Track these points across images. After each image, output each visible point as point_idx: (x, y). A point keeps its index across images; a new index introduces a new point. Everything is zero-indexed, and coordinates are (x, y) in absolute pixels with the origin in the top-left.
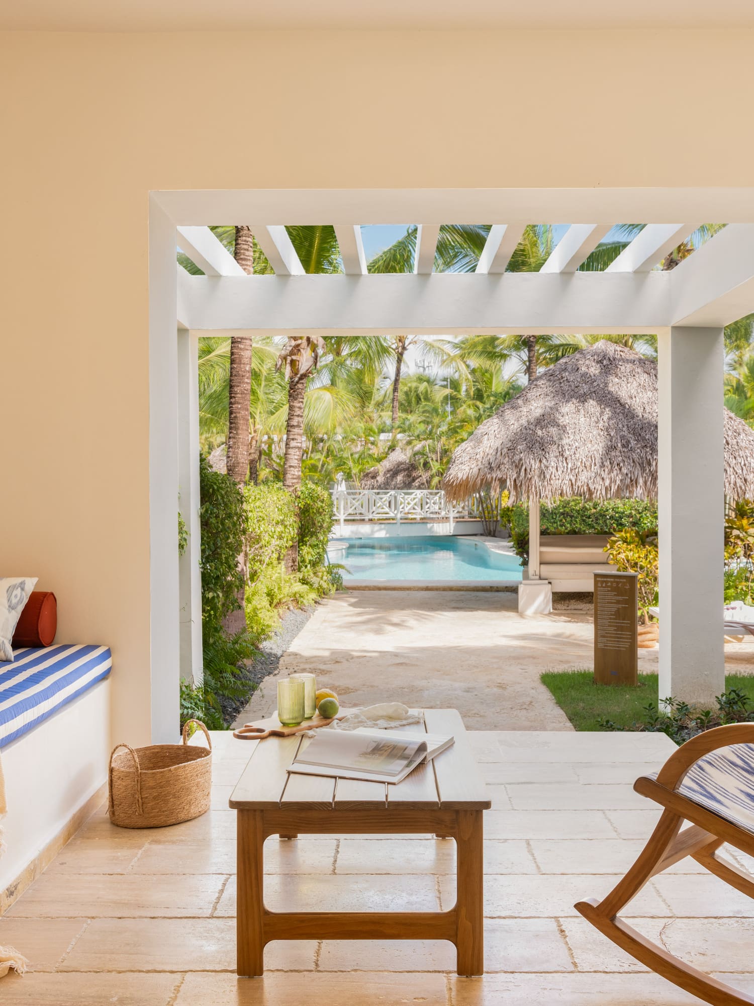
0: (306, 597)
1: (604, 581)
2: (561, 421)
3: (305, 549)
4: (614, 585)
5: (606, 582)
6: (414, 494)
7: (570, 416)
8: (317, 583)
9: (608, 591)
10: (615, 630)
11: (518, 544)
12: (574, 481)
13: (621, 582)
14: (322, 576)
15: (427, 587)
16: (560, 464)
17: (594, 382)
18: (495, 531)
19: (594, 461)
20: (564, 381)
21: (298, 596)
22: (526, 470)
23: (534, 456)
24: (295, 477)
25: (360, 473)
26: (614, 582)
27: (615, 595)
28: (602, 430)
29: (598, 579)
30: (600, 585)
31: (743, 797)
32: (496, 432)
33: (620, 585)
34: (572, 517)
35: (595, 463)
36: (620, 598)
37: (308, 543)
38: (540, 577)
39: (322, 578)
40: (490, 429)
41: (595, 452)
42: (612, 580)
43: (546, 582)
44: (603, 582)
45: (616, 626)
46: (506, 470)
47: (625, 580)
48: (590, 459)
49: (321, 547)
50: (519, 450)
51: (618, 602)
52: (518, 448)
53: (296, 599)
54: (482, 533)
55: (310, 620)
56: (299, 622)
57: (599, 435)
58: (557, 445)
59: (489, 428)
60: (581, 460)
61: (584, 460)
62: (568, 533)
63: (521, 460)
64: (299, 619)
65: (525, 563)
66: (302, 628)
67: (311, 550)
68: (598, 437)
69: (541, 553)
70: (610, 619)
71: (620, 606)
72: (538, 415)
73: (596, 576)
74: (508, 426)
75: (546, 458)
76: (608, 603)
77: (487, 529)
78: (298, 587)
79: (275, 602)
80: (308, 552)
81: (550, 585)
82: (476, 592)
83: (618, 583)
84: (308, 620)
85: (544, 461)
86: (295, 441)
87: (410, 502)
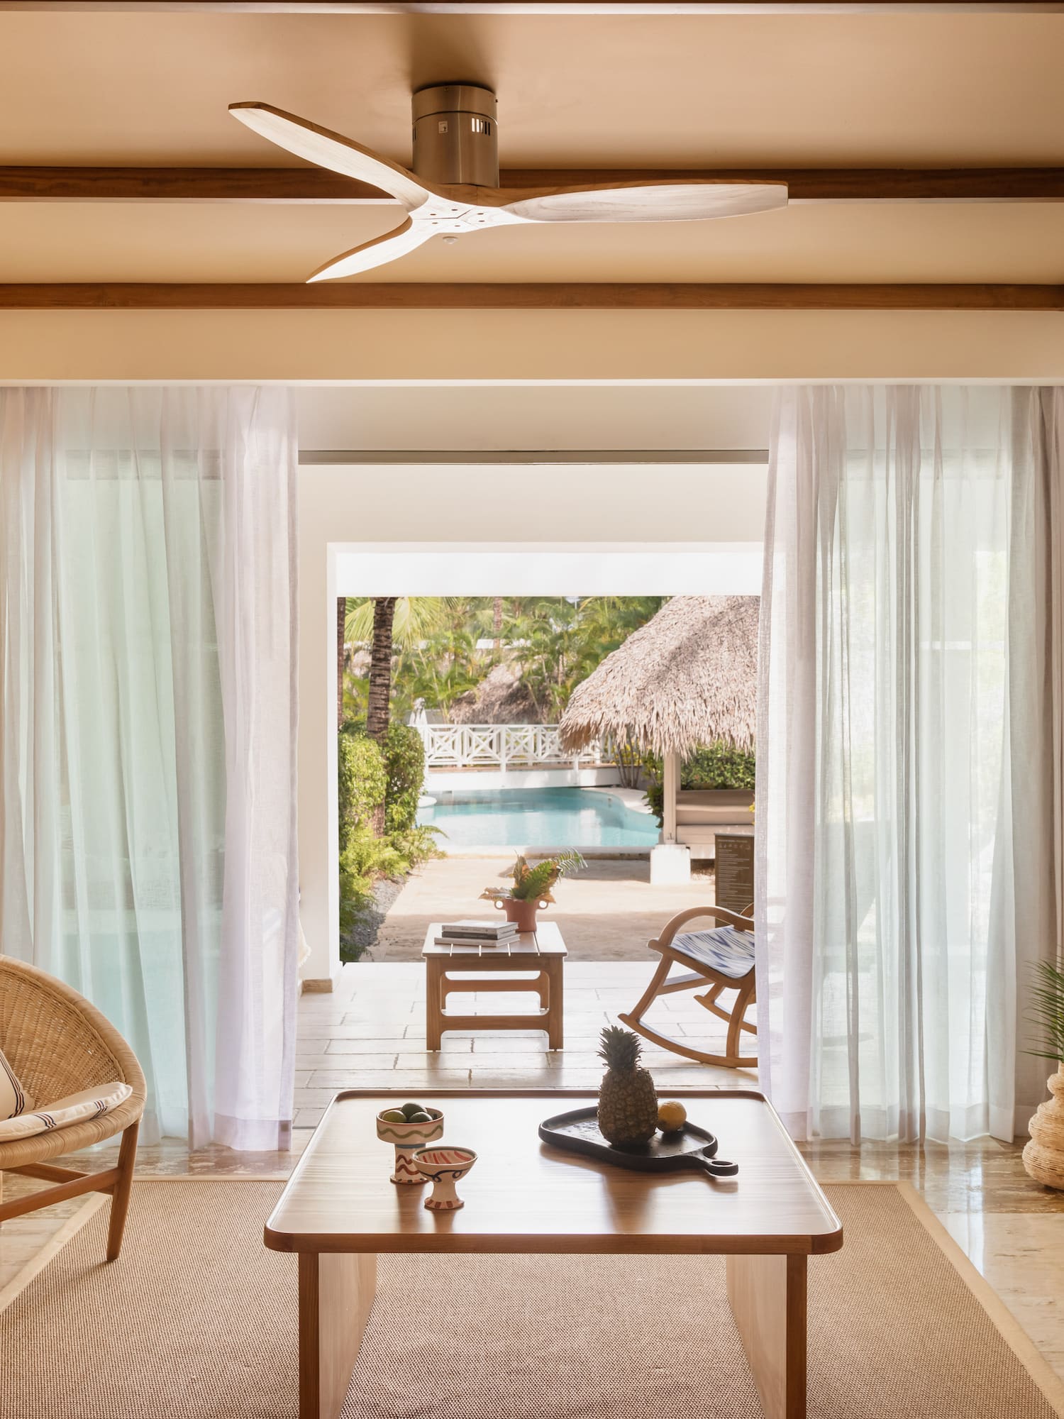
0: (397, 866)
1: (725, 842)
2: (701, 655)
3: (395, 808)
4: (736, 846)
5: (728, 843)
6: (525, 730)
7: (711, 649)
8: (407, 849)
9: (730, 853)
10: (736, 894)
11: (655, 800)
12: (713, 728)
13: (741, 843)
14: (414, 840)
15: (542, 854)
16: (698, 707)
17: (741, 607)
18: (636, 781)
19: (737, 705)
20: (705, 606)
21: (386, 863)
22: (658, 715)
23: (667, 698)
24: (382, 721)
25: (449, 701)
26: (735, 843)
27: (737, 857)
28: (748, 666)
29: (719, 840)
30: (721, 846)
31: (710, 953)
32: (623, 668)
33: (741, 846)
34: (733, 764)
35: (739, 707)
36: (741, 860)
37: (399, 800)
38: (676, 841)
39: (413, 844)
40: (616, 665)
41: (739, 694)
42: (733, 841)
43: (684, 846)
44: (723, 843)
45: (736, 890)
46: (634, 713)
47: (746, 842)
48: (733, 702)
49: (411, 806)
50: (649, 691)
51: (739, 864)
52: (649, 687)
53: (386, 866)
54: (618, 783)
55: (402, 892)
56: (389, 894)
57: (745, 672)
58: (695, 685)
59: (614, 663)
60: (722, 703)
61: (726, 703)
62: (716, 787)
63: (652, 702)
64: (390, 891)
65: (661, 825)
66: (395, 900)
67: (401, 809)
68: (744, 675)
69: (678, 812)
70: (732, 882)
71: (741, 868)
72: (672, 648)
73: (718, 837)
74: (637, 662)
75: (681, 700)
76: (730, 865)
77: (625, 778)
78: (389, 853)
79: (364, 869)
80: (397, 811)
81: (688, 850)
82: (602, 861)
83: (739, 844)
84: (399, 892)
85: (679, 704)
86: (382, 678)
87: (519, 740)
